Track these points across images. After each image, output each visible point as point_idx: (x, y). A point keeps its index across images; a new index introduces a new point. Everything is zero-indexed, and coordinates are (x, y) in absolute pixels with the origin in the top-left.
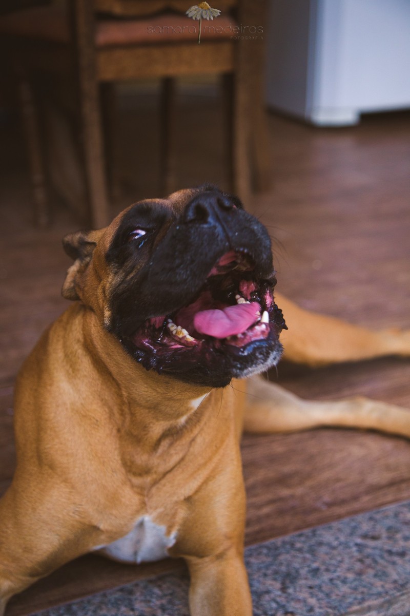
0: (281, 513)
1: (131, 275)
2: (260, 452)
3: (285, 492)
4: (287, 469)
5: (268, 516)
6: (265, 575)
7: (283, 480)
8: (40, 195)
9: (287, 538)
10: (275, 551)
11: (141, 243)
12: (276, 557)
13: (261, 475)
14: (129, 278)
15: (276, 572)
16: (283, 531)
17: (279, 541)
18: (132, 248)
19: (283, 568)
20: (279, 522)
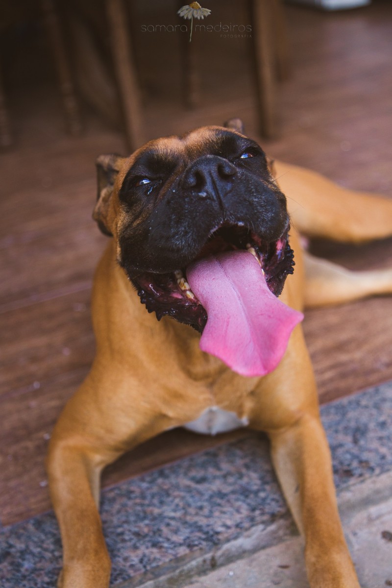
0: (343, 376)
1: (138, 222)
2: (316, 324)
3: (343, 357)
4: (344, 336)
5: (331, 380)
6: (336, 432)
7: (341, 347)
8: (71, 104)
9: (353, 397)
10: (342, 410)
11: (150, 189)
12: (344, 414)
13: (320, 344)
14: (135, 224)
15: (346, 428)
16: (347, 392)
17: (345, 400)
18: (140, 194)
19: (353, 424)
20: (342, 384)
